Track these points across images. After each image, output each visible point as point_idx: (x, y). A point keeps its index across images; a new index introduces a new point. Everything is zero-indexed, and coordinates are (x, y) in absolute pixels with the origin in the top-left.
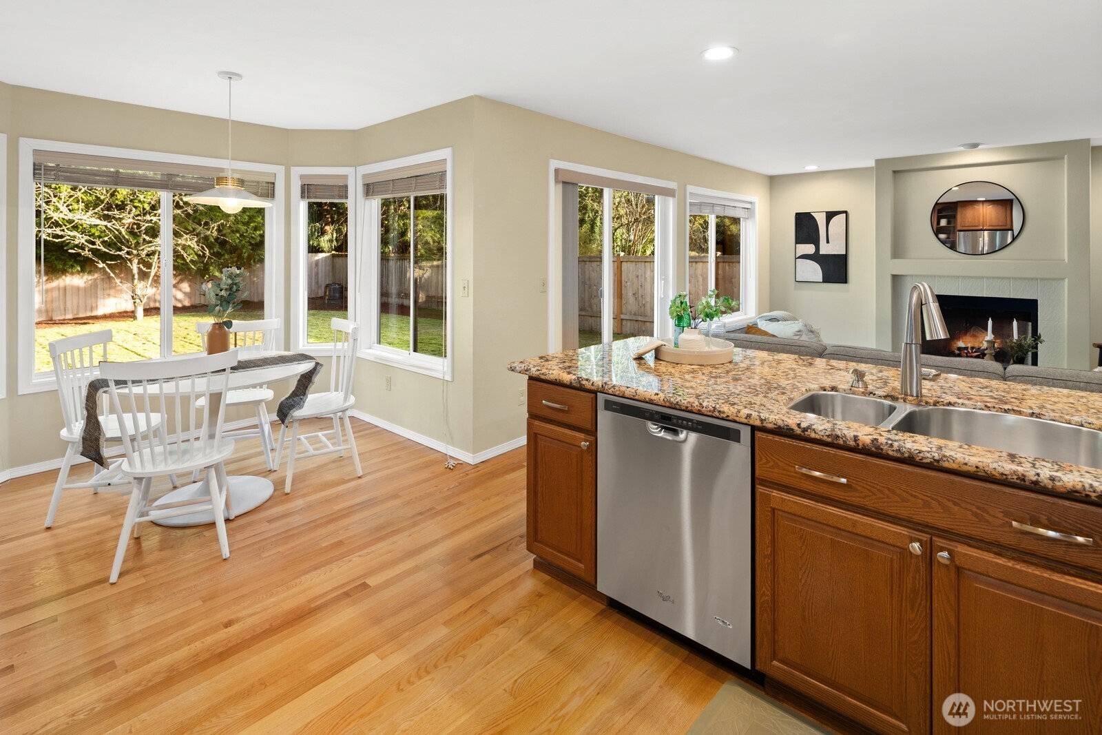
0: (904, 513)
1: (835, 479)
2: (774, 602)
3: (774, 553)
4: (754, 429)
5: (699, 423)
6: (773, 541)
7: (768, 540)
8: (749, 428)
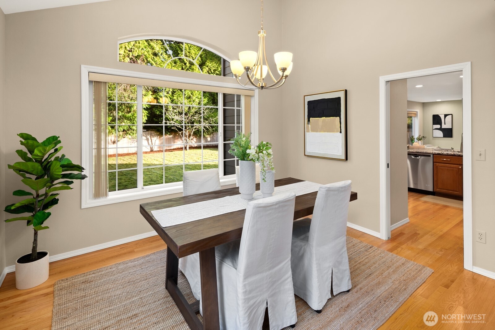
0: (459, 163)
1: (448, 160)
2: (437, 180)
3: (437, 173)
4: (433, 154)
5: (423, 155)
6: (437, 171)
7: (436, 171)
8: (432, 155)
